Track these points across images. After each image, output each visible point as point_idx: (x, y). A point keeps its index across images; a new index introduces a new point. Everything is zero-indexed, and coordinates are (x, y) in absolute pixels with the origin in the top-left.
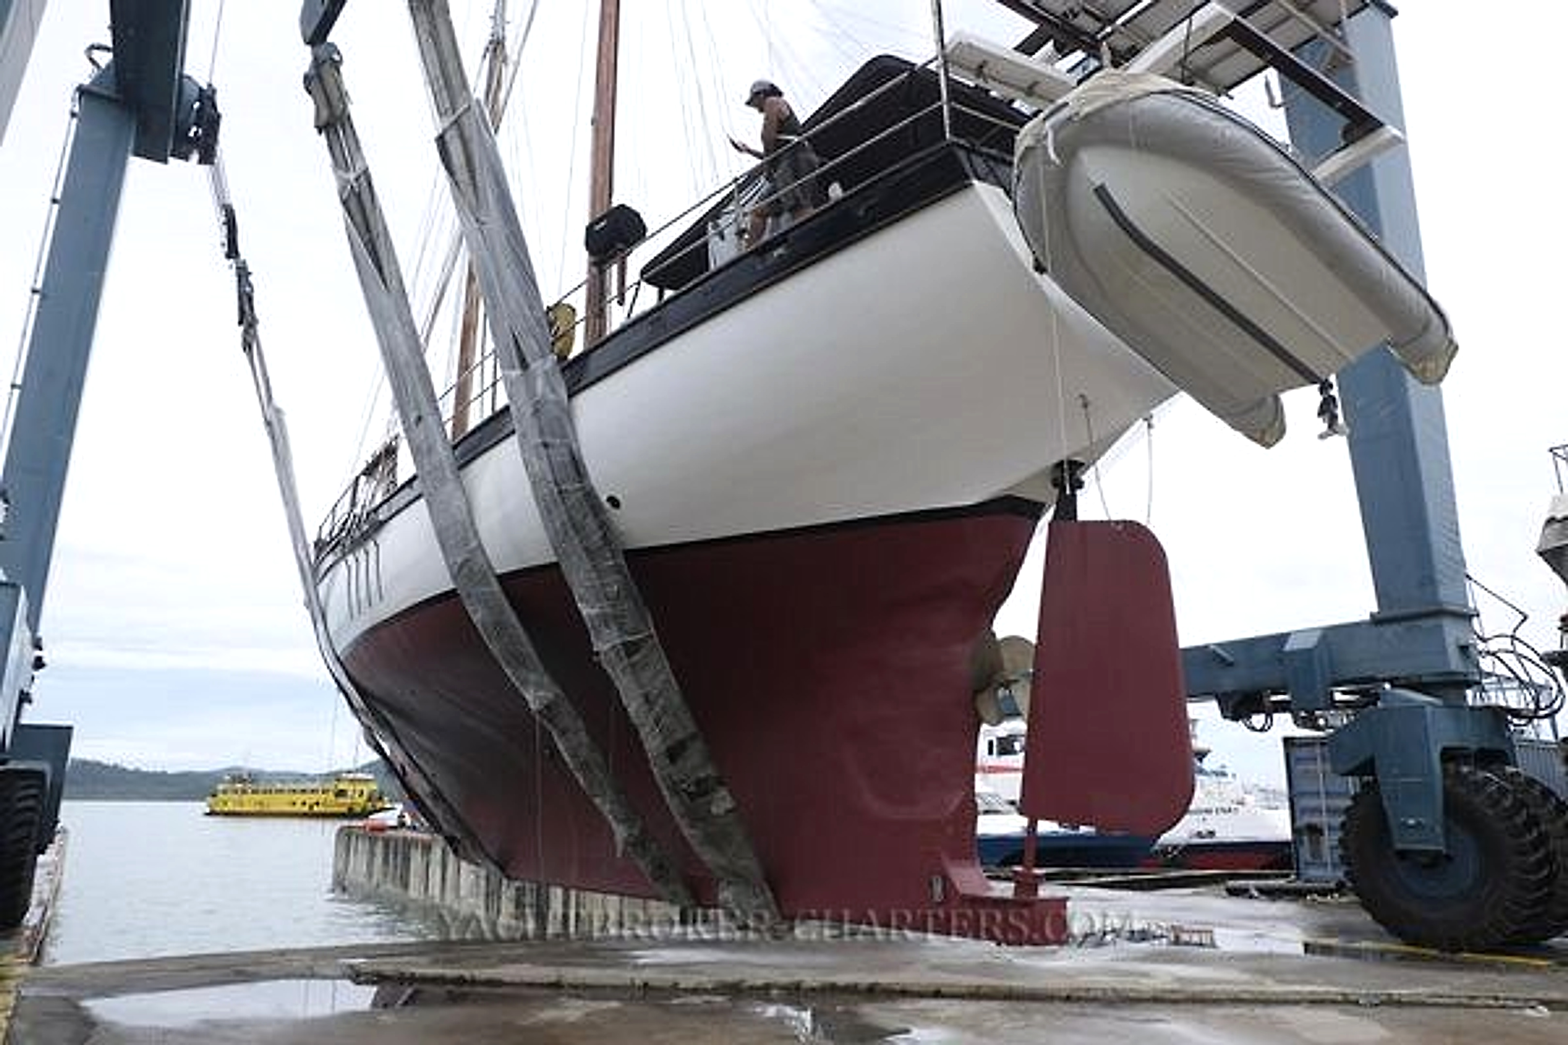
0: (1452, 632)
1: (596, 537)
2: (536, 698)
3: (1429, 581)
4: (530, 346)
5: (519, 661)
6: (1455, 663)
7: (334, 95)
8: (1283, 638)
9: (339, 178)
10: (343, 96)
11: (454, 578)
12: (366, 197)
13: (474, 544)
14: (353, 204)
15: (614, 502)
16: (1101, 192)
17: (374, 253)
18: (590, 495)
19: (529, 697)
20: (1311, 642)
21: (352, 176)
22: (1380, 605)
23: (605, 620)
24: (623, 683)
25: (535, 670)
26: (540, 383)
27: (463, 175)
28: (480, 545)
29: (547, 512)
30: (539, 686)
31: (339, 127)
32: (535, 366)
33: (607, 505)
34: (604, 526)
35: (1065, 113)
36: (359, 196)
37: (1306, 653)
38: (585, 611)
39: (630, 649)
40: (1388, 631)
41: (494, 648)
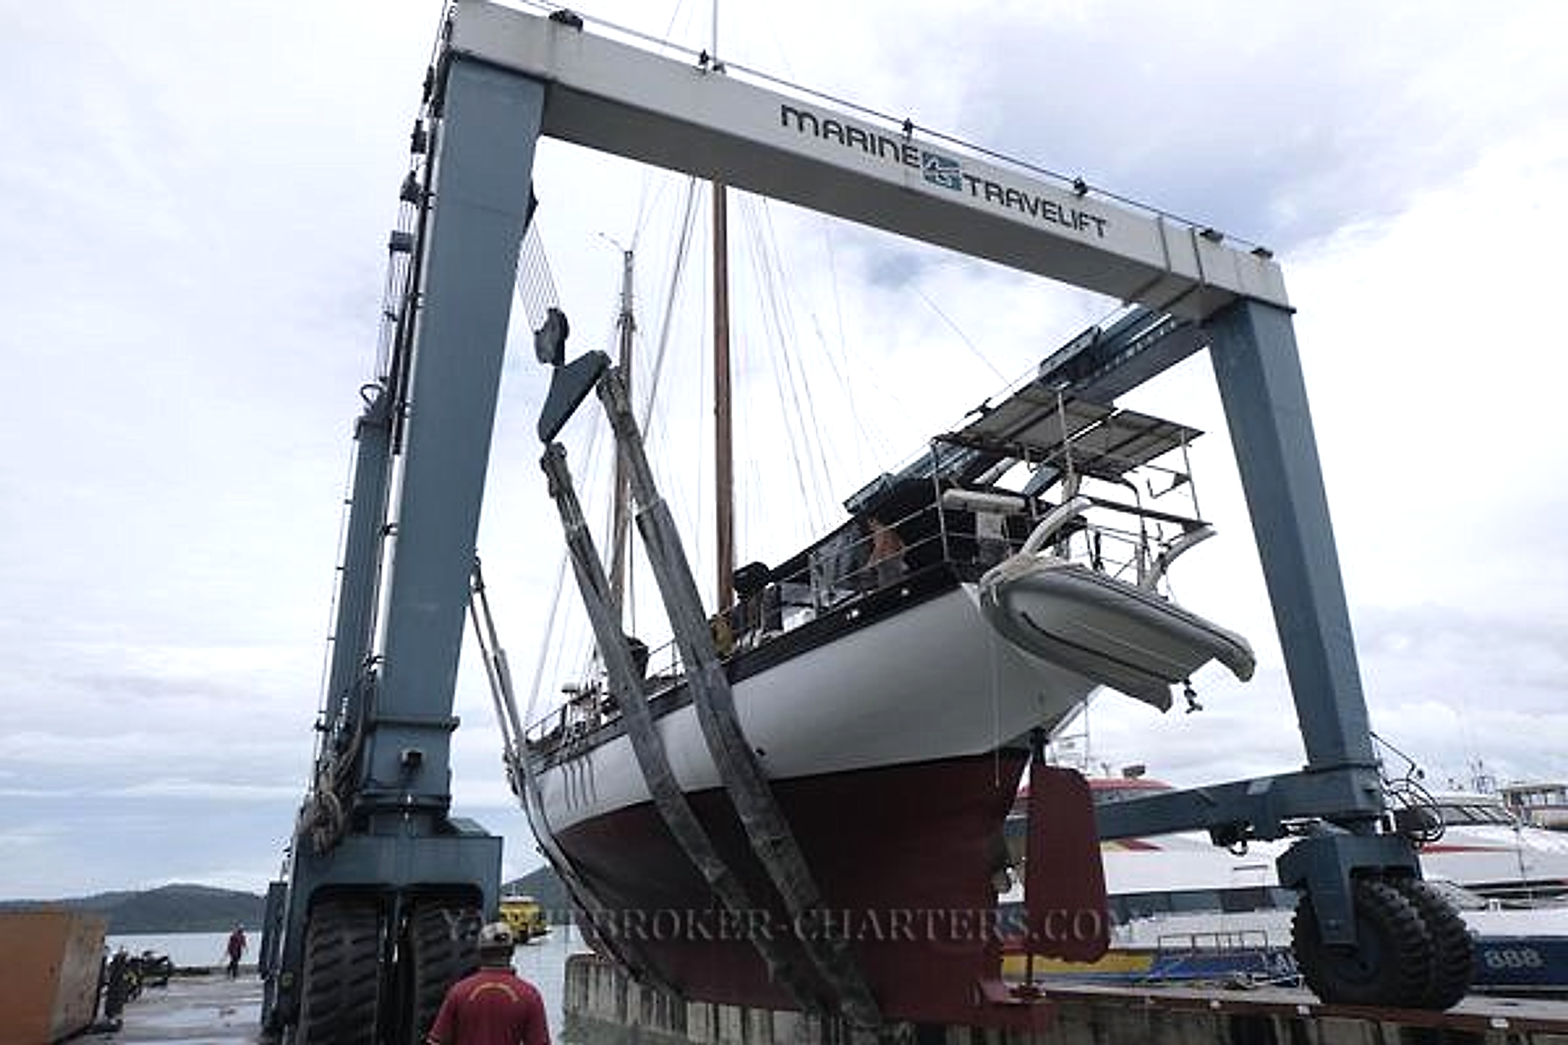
0: (1358, 779)
1: (751, 773)
2: (710, 873)
3: (1339, 743)
4: (702, 653)
5: (698, 849)
6: (1362, 803)
7: (563, 478)
8: (1247, 783)
9: (566, 527)
10: (569, 478)
11: (654, 793)
12: (585, 540)
13: (667, 772)
14: (575, 544)
15: (761, 752)
16: (1024, 615)
17: (591, 577)
18: (746, 747)
19: (706, 872)
20: (1264, 787)
21: (575, 528)
22: (1310, 759)
23: (758, 825)
24: (772, 867)
25: (709, 855)
26: (709, 677)
27: (654, 543)
28: (671, 774)
29: (717, 755)
30: (714, 865)
31: (566, 497)
32: (707, 666)
33: (757, 754)
34: (755, 767)
35: (1000, 578)
36: (580, 541)
37: (1262, 797)
38: (744, 819)
39: (775, 844)
40: (1317, 779)
41: (681, 840)
